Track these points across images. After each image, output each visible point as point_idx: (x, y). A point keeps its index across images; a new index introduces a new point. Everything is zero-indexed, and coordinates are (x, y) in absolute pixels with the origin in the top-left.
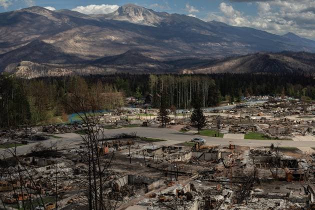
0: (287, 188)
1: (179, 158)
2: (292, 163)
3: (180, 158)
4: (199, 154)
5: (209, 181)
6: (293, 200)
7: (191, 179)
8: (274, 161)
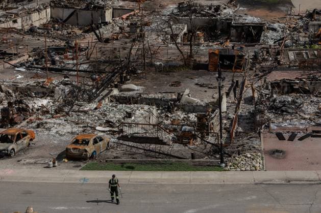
0: (197, 84)
1: (15, 22)
2: (254, 32)
3: (19, 20)
4: (66, 13)
5: (42, 69)
6: (187, 108)
7: (7, 65)
8: (220, 27)
